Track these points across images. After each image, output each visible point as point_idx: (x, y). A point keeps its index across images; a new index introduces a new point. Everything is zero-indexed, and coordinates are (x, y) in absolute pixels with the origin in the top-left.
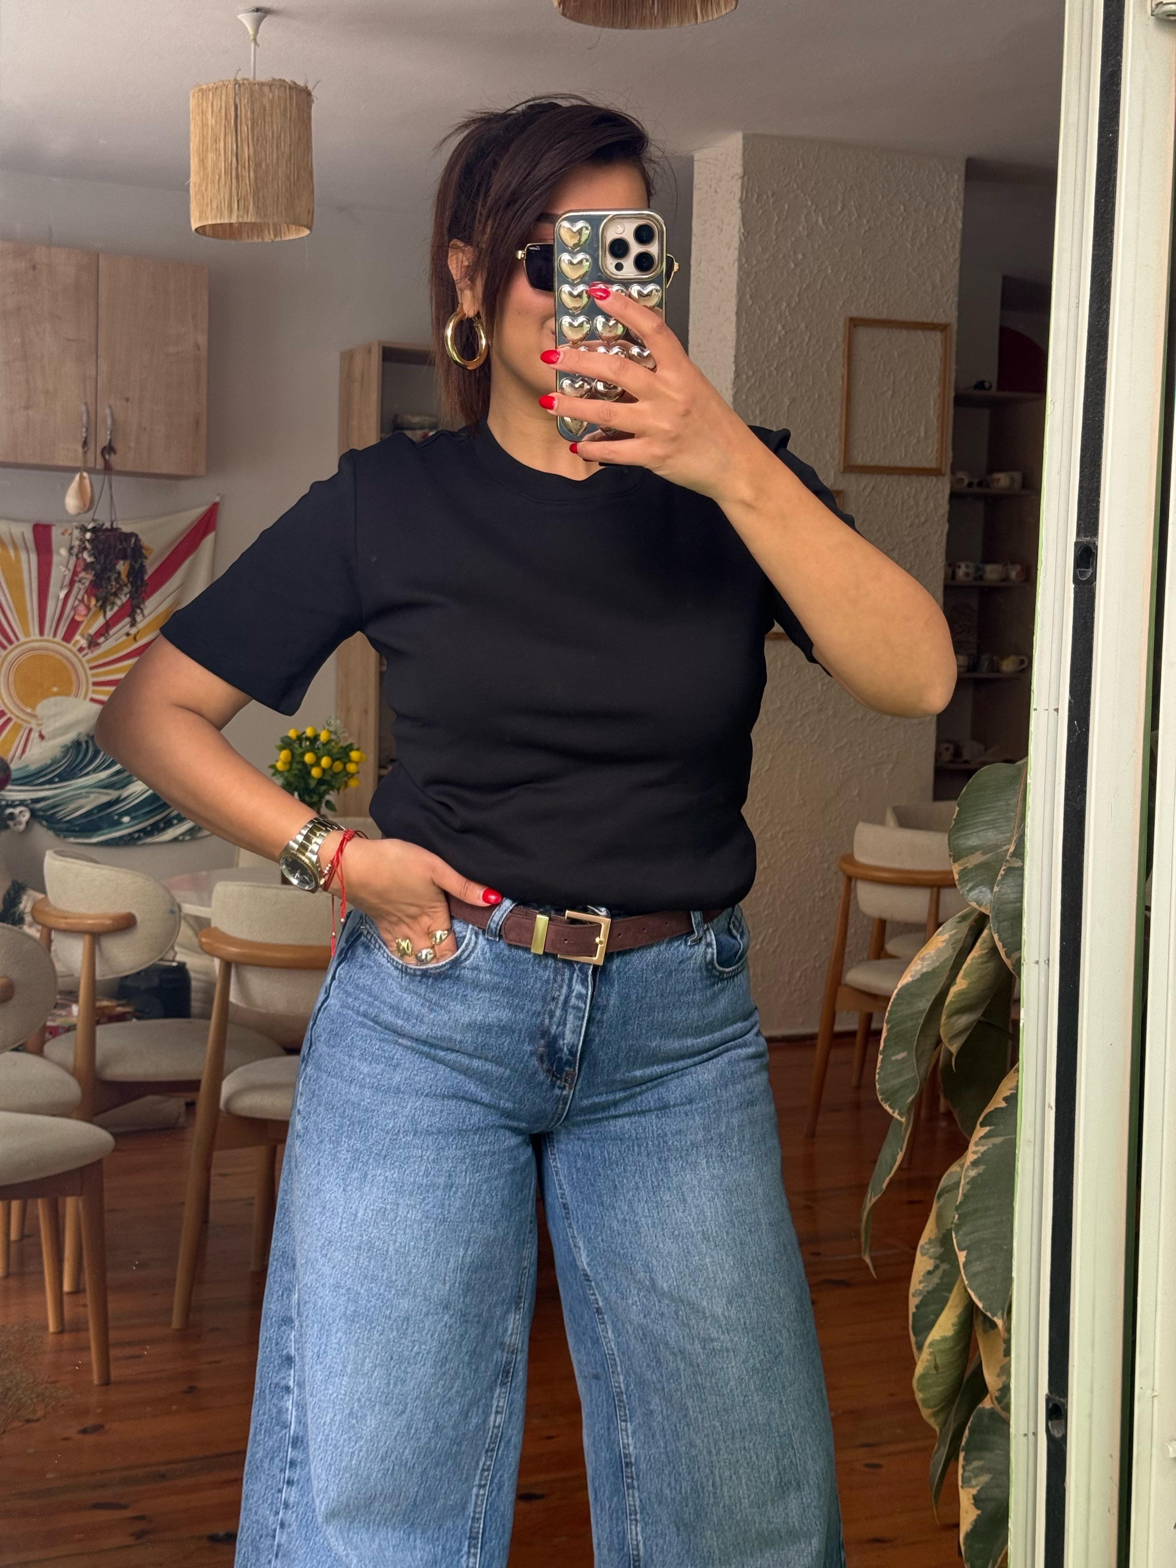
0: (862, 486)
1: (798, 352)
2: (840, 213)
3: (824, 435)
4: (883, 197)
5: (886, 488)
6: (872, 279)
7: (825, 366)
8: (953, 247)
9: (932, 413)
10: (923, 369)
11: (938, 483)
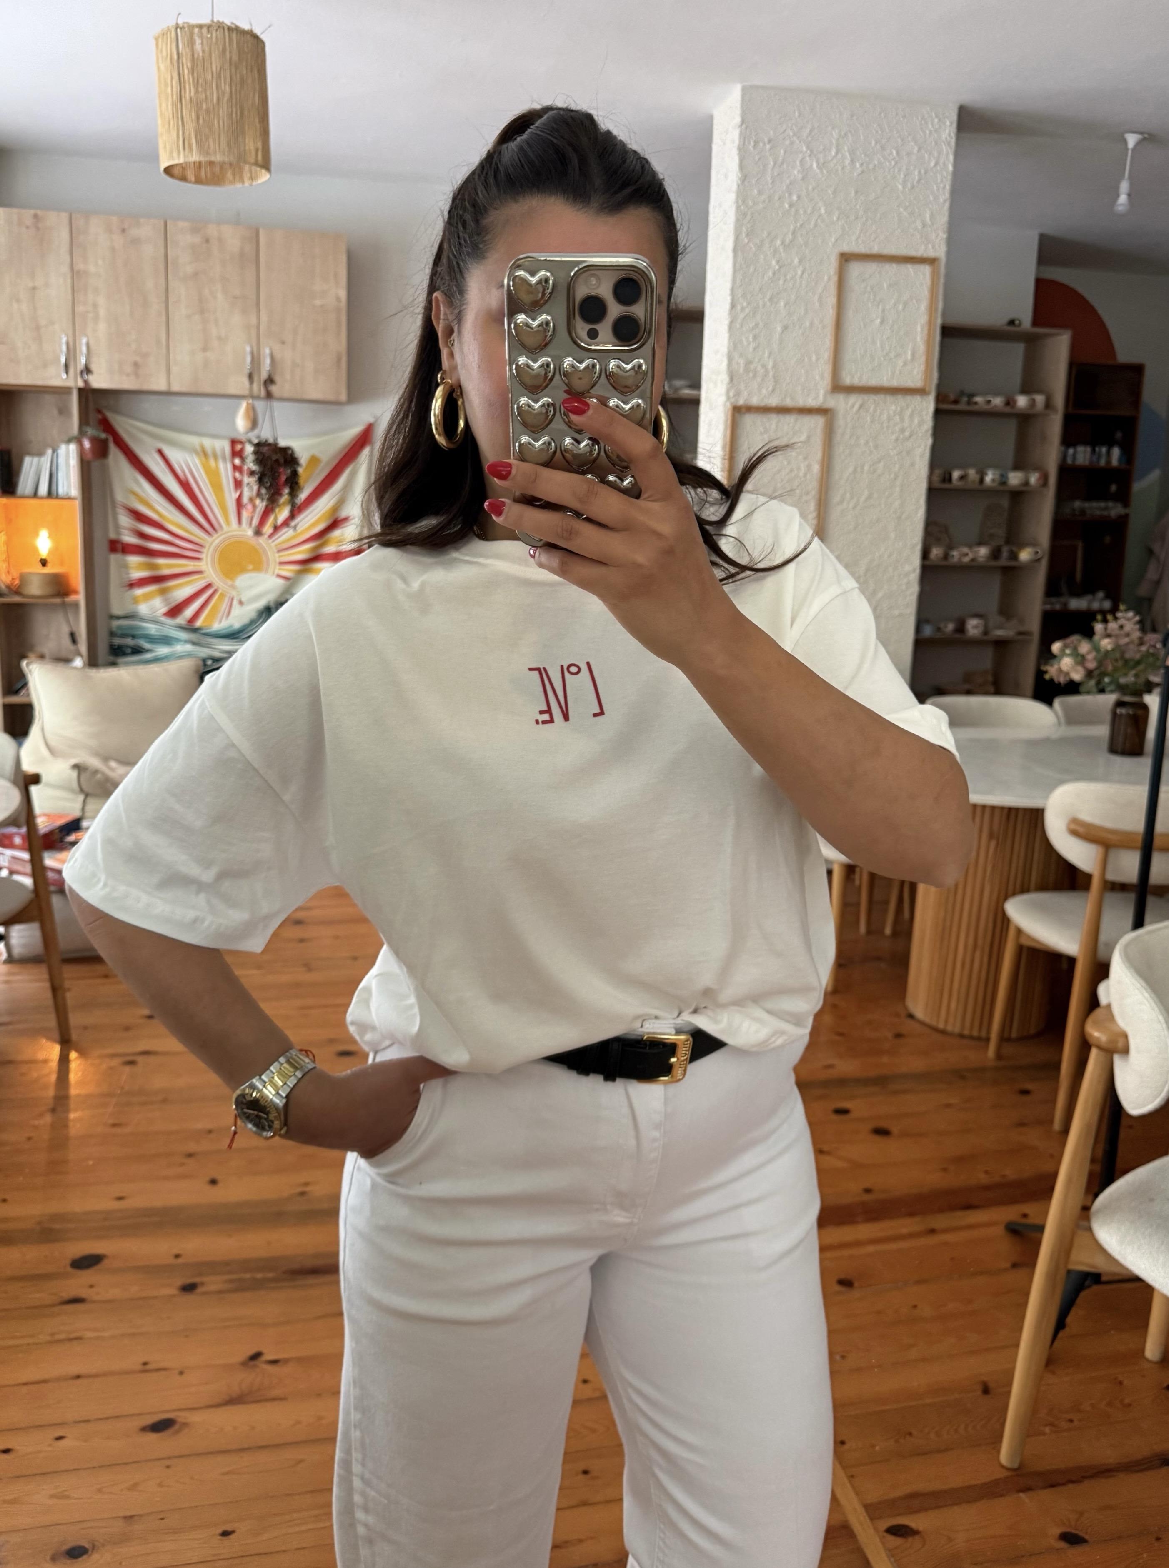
0: (850, 404)
1: (791, 285)
2: (834, 157)
3: (814, 359)
4: (876, 143)
5: (873, 406)
6: (864, 219)
7: (816, 297)
8: (944, 188)
9: (918, 338)
10: (911, 299)
11: (922, 402)
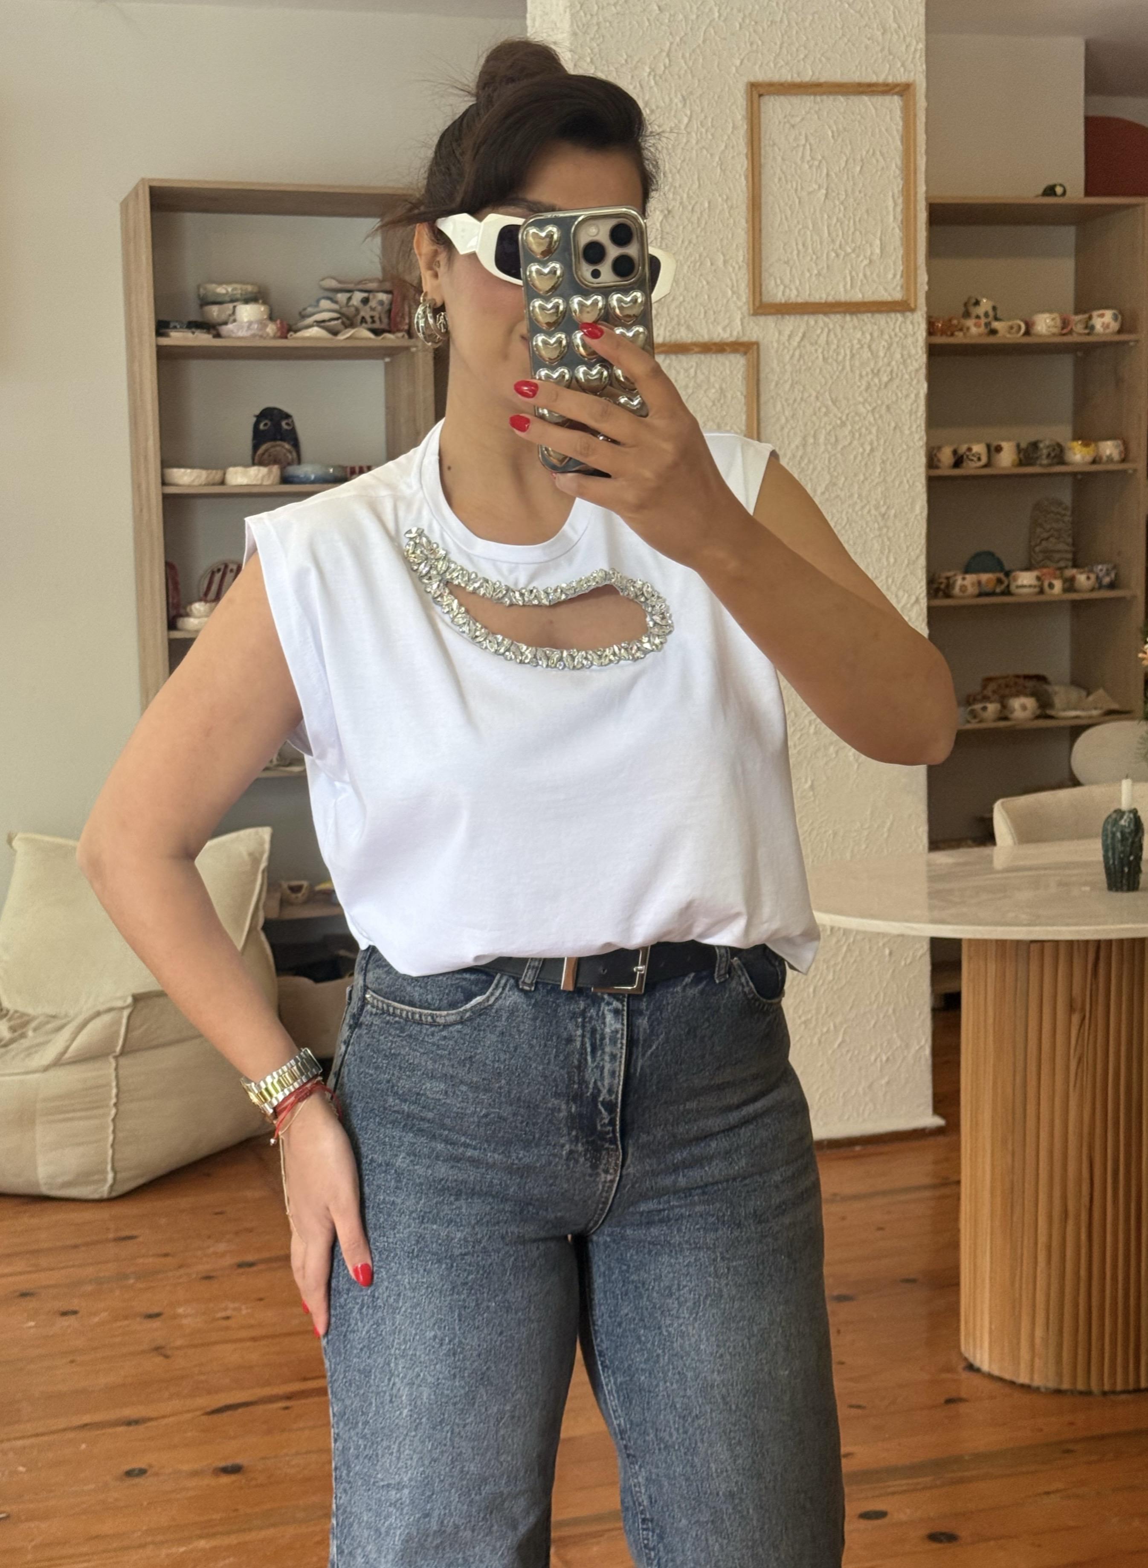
0: (787, 333)
3: (720, 263)
5: (823, 337)
6: (786, 23)
7: (717, 159)
9: (891, 218)
10: (874, 153)
11: (905, 322)
